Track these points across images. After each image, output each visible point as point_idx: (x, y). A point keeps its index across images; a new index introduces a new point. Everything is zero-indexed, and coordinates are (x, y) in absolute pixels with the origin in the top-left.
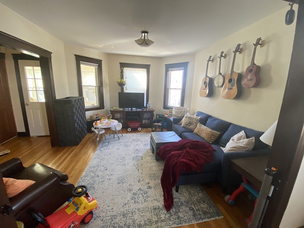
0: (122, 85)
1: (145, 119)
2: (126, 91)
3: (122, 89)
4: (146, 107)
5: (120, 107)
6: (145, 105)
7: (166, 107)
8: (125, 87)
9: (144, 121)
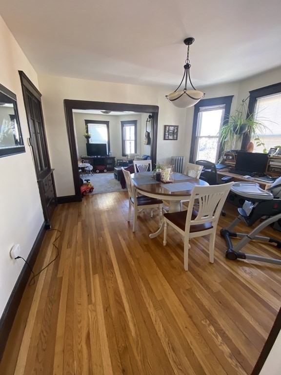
0: (88, 137)
1: (109, 164)
2: (91, 142)
3: (88, 141)
4: (109, 155)
5: (88, 155)
6: (107, 153)
7: (124, 155)
8: (90, 139)
9: (108, 166)
